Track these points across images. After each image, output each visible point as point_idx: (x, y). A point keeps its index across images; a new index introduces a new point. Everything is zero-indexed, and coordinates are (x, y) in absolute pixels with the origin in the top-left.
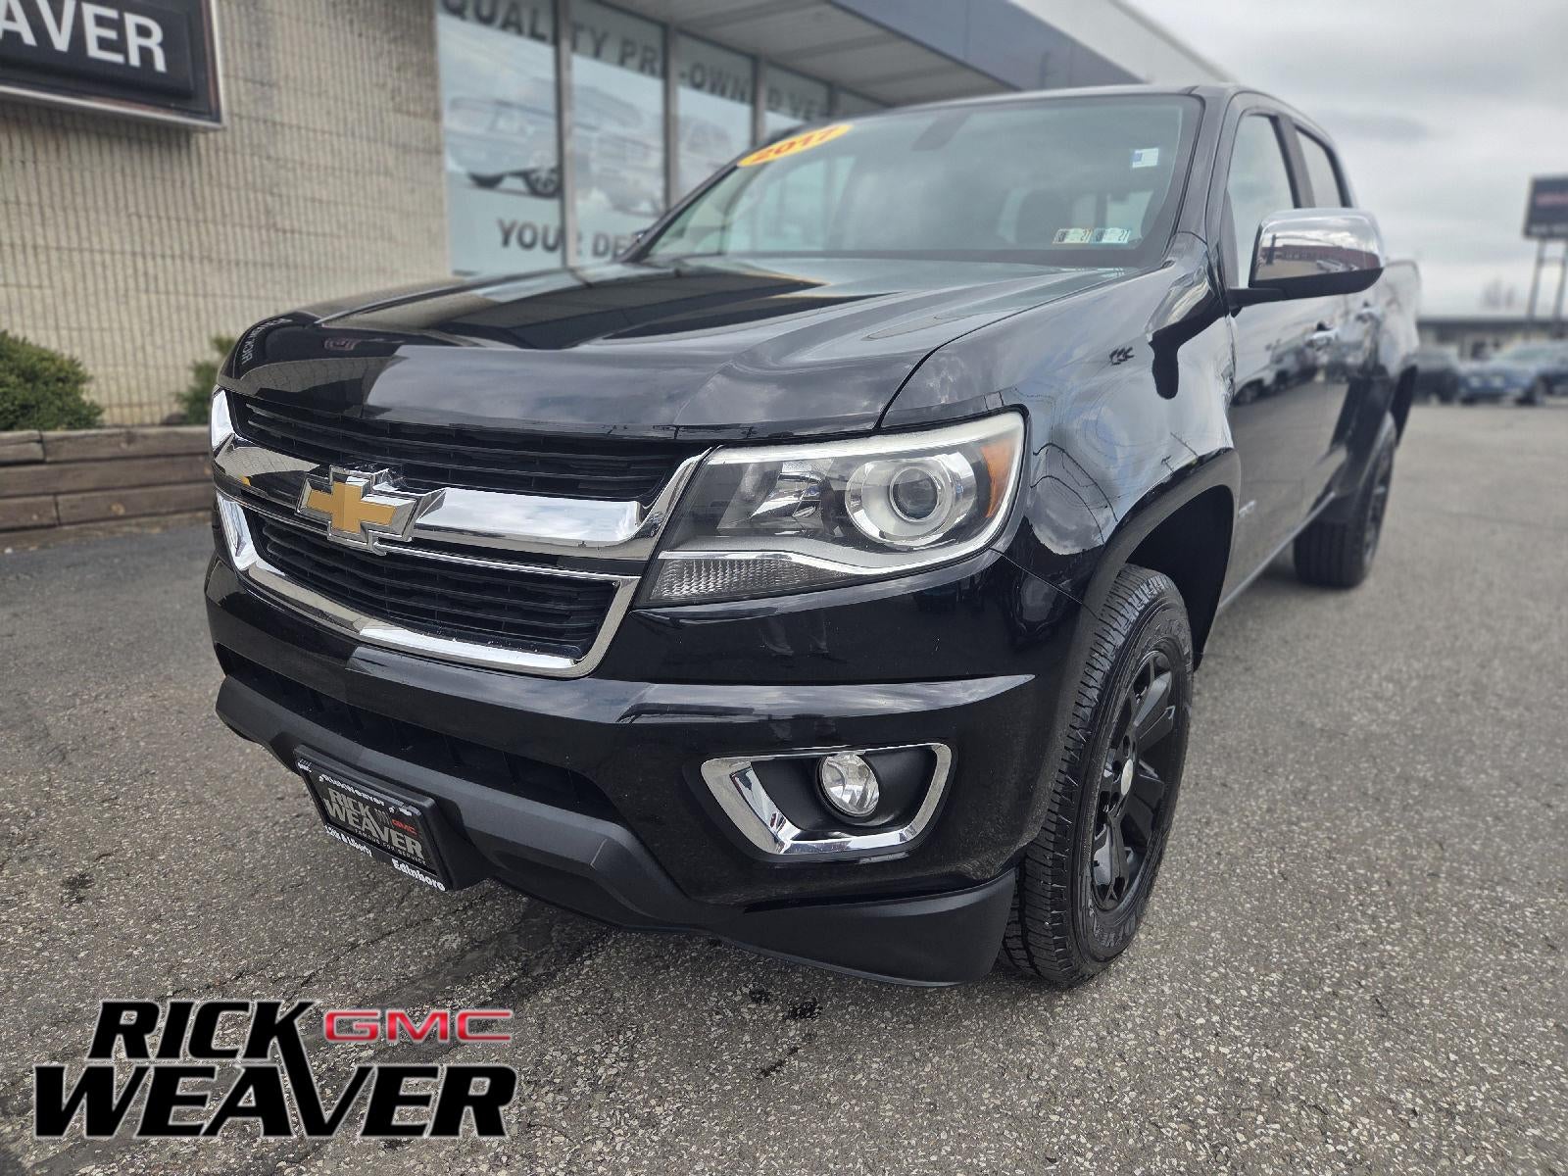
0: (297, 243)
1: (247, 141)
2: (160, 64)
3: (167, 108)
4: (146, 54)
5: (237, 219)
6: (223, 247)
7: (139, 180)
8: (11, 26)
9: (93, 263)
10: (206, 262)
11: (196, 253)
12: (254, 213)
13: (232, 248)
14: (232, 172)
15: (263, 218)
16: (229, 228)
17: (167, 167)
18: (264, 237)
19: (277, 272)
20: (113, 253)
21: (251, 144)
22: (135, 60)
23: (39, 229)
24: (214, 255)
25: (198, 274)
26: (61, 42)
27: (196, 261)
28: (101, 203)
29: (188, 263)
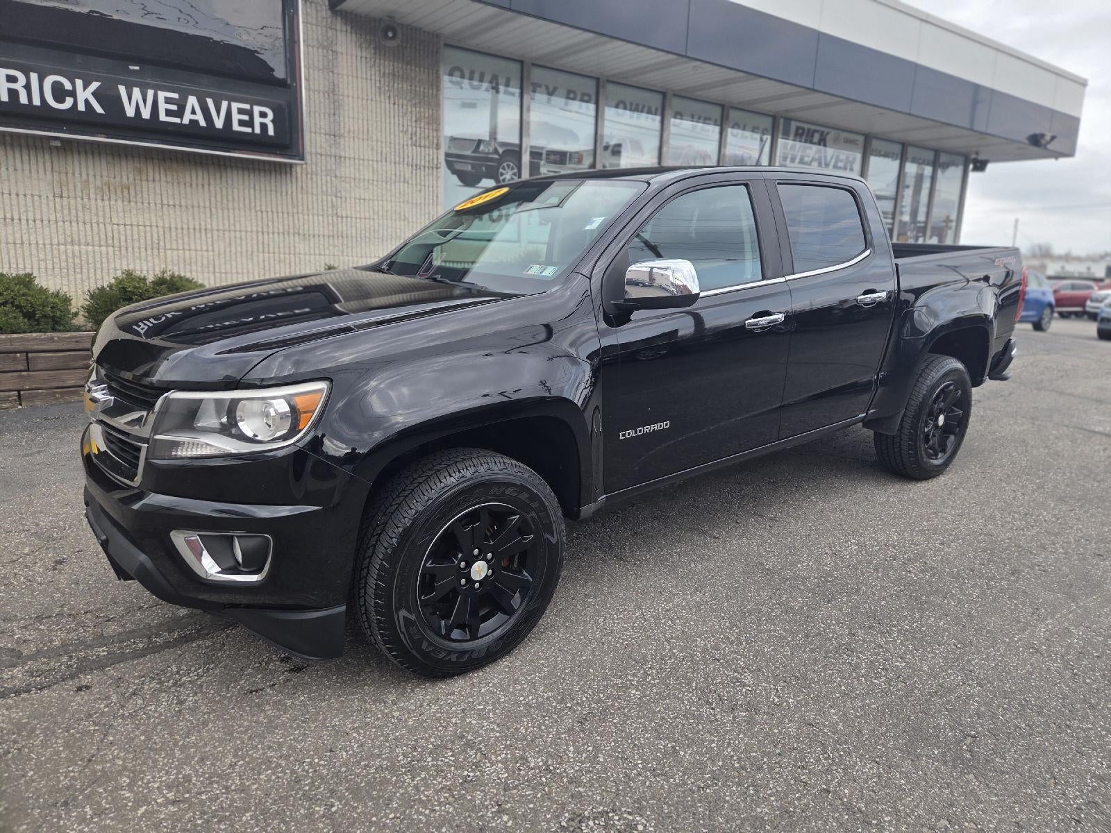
0: (349, 223)
1: (323, 168)
2: (271, 132)
3: (275, 154)
4: (264, 127)
5: (315, 212)
6: (306, 226)
7: (263, 193)
8: (194, 117)
9: (235, 237)
10: (296, 235)
11: (291, 231)
12: (325, 208)
13: (311, 227)
14: (314, 185)
15: (330, 210)
16: (311, 217)
17: (278, 184)
18: (330, 221)
19: (336, 241)
20: (246, 232)
21: (326, 170)
22: (257, 130)
23: (209, 220)
24: (301, 232)
25: (292, 242)
26: (219, 123)
27: (291, 235)
28: (241, 206)
29: (286, 236)
